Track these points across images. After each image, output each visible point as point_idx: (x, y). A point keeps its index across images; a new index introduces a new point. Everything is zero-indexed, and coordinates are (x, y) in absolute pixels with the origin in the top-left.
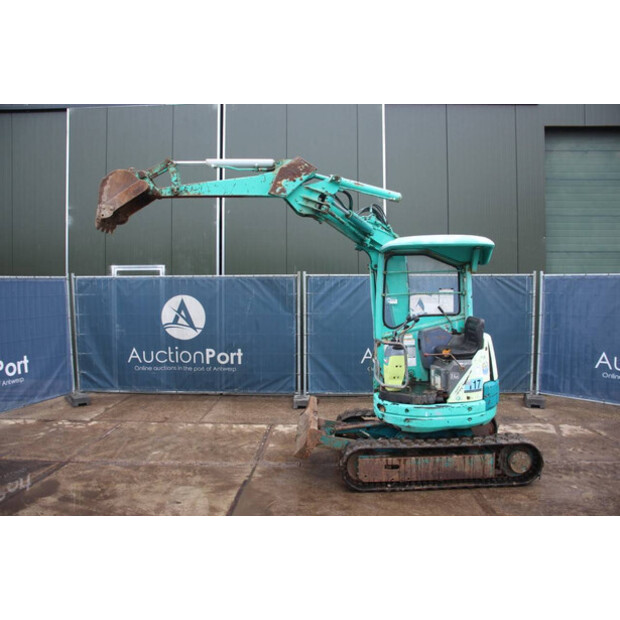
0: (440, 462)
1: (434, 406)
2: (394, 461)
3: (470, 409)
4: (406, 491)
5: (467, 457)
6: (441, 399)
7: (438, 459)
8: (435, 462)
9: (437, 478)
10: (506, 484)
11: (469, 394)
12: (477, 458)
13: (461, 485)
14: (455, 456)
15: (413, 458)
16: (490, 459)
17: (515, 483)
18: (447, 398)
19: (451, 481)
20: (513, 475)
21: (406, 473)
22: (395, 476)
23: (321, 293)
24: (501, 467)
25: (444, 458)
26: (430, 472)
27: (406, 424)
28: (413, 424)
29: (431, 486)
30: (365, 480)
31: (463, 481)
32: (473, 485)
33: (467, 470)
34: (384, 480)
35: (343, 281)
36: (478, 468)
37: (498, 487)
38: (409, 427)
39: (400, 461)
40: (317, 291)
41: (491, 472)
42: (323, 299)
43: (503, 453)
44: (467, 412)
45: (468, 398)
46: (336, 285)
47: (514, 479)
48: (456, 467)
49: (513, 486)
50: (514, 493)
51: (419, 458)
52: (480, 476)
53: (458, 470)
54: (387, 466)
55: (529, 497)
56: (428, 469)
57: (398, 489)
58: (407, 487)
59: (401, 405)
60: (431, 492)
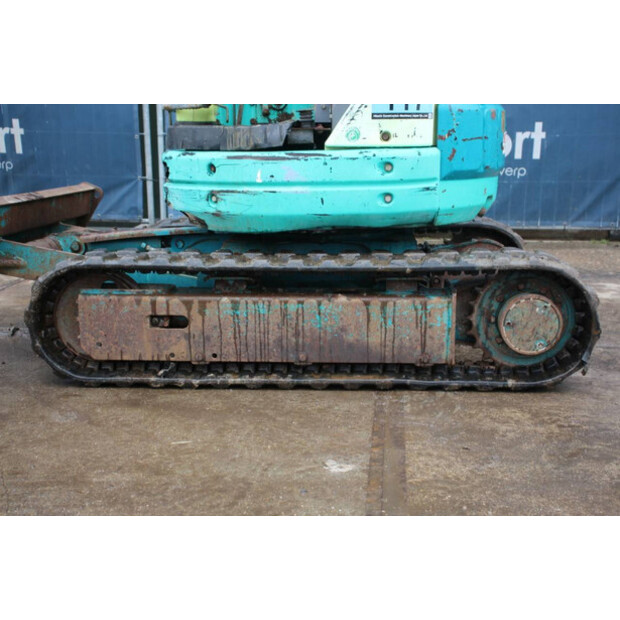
0: (299, 314)
1: (282, 154)
2: (176, 305)
3: (388, 165)
4: (202, 387)
5: (376, 302)
6: (306, 136)
7: (292, 303)
8: (284, 314)
9: (292, 358)
10: (488, 382)
11: (388, 125)
12: (404, 306)
13: (359, 379)
14: (342, 299)
15: (225, 299)
16: (442, 311)
17: (511, 383)
18: (327, 134)
19: (337, 368)
20: (512, 363)
21: (206, 339)
22: (176, 346)
24: (482, 339)
25: (311, 302)
26: (272, 338)
27: (212, 208)
28: (226, 205)
29: (274, 378)
30: (99, 355)
31: (370, 368)
32: (389, 380)
33: (375, 340)
34: (148, 357)
36: (408, 335)
37: (462, 389)
38: (217, 215)
39: (188, 305)
41: (444, 347)
43: (485, 300)
44: (377, 174)
45: (386, 136)
47: (515, 372)
48: (343, 329)
49: (506, 390)
50: (498, 406)
51: (242, 300)
52: (414, 356)
53: (350, 337)
54: (155, 320)
55: (535, 415)
56: (266, 332)
57: (182, 380)
58: (210, 378)
59: (199, 155)
60: (270, 393)
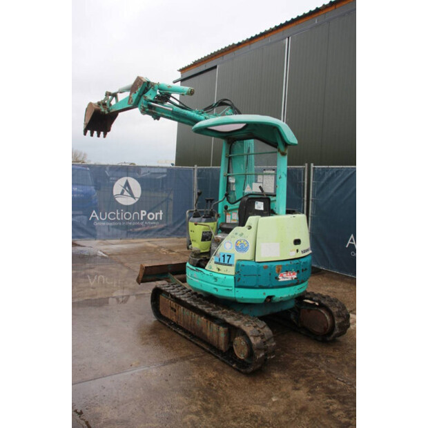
0: (195, 319)
3: (216, 279)
5: (209, 322)
8: (192, 317)
11: (220, 266)
21: (178, 318)
23: (322, 182)
25: (197, 316)
26: (189, 324)
35: (338, 171)
40: (320, 181)
42: (323, 186)
46: (333, 175)
56: (188, 321)
